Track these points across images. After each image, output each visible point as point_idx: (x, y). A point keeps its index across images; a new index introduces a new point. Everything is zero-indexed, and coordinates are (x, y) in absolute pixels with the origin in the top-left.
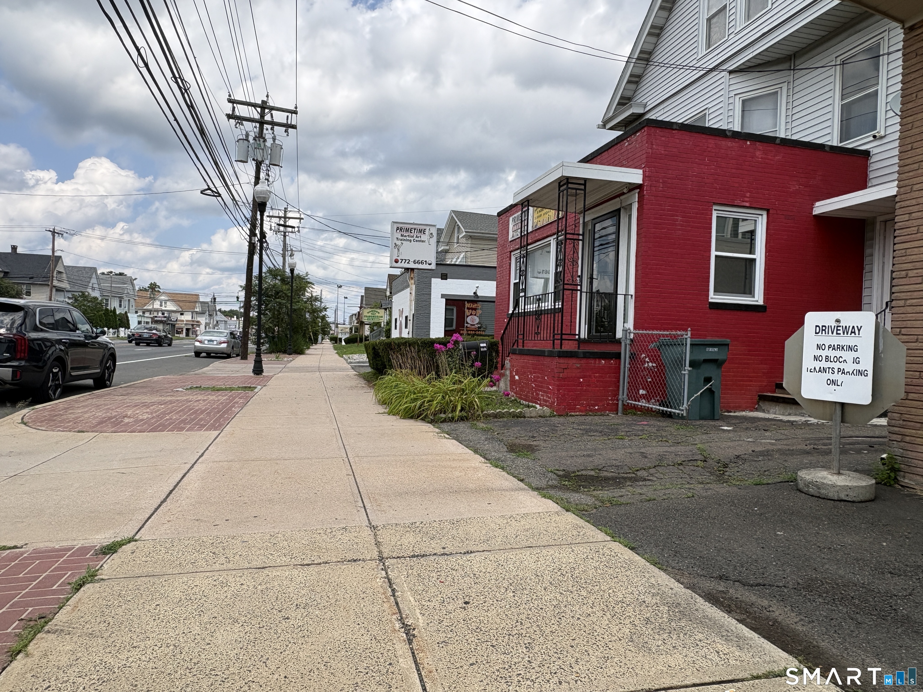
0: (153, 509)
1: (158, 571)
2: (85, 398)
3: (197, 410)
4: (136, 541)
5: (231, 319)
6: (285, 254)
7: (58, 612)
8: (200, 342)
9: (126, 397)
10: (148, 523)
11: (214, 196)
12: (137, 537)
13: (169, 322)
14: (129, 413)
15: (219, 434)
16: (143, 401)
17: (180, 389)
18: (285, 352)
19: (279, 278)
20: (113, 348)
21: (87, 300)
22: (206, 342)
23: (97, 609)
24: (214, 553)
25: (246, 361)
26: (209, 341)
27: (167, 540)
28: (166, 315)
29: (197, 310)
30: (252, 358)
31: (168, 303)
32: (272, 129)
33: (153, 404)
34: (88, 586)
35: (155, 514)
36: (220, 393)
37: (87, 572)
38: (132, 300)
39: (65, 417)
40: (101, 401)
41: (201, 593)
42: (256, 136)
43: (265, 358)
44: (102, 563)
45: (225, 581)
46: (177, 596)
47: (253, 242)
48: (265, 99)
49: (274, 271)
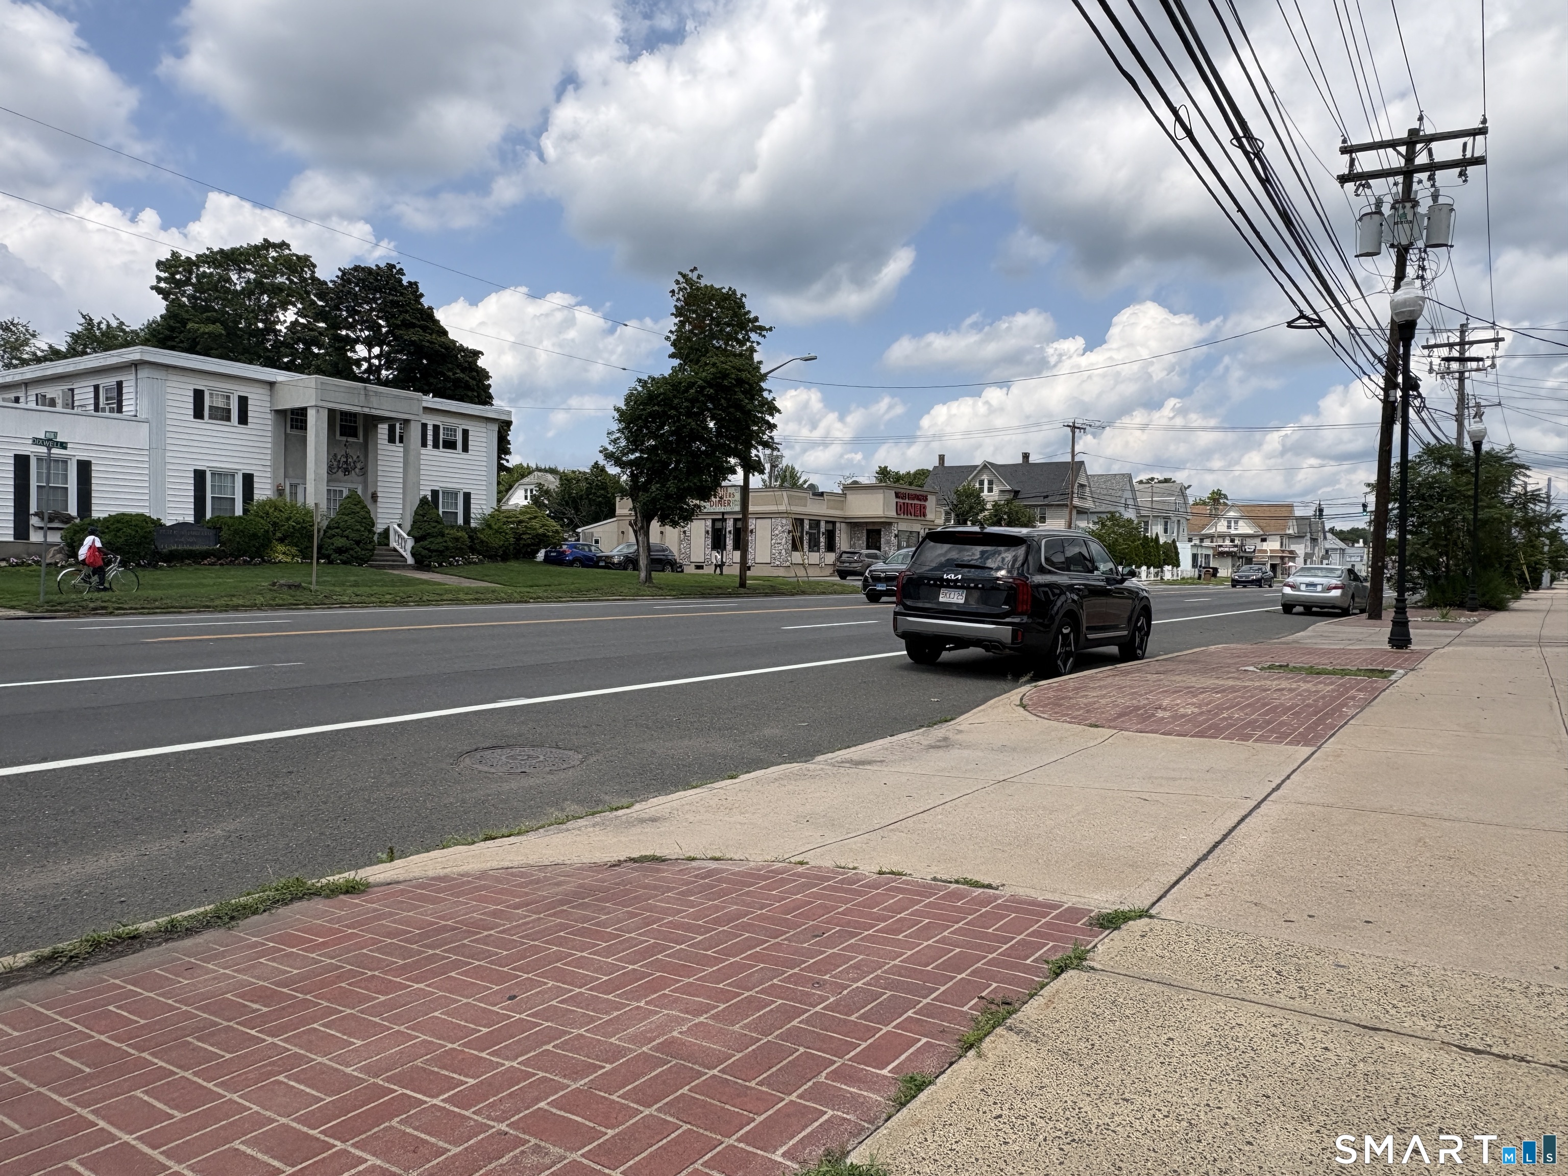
0: (1185, 869)
1: (1179, 978)
2: (1105, 674)
3: (1276, 707)
4: (1151, 917)
5: (1353, 546)
6: (1463, 415)
7: (1027, 1002)
8: (1293, 587)
9: (1162, 677)
10: (1173, 891)
11: (1312, 327)
12: (1153, 912)
13: (1242, 554)
14: (1165, 703)
15: (1313, 754)
16: (1189, 685)
17: (1251, 668)
18: (1461, 605)
19: (1449, 462)
20: (1147, 598)
21: (1118, 525)
22: (1303, 587)
23: (1080, 1016)
24: (1279, 973)
25: (1378, 622)
26: (1308, 585)
27: (1199, 928)
28: (1237, 542)
29: (1291, 532)
30: (1389, 615)
31: (1241, 523)
32: (1431, 178)
33: (1204, 690)
34: (1071, 973)
35: (1187, 878)
36: (1322, 677)
37: (1074, 950)
38: (1182, 521)
39: (1074, 701)
40: (1126, 681)
41: (1247, 1040)
42: (1396, 202)
43: (1414, 618)
44: (1096, 940)
45: (1293, 1032)
46: (1204, 1033)
47: (1392, 399)
48: (1416, 125)
49: (1438, 449)
